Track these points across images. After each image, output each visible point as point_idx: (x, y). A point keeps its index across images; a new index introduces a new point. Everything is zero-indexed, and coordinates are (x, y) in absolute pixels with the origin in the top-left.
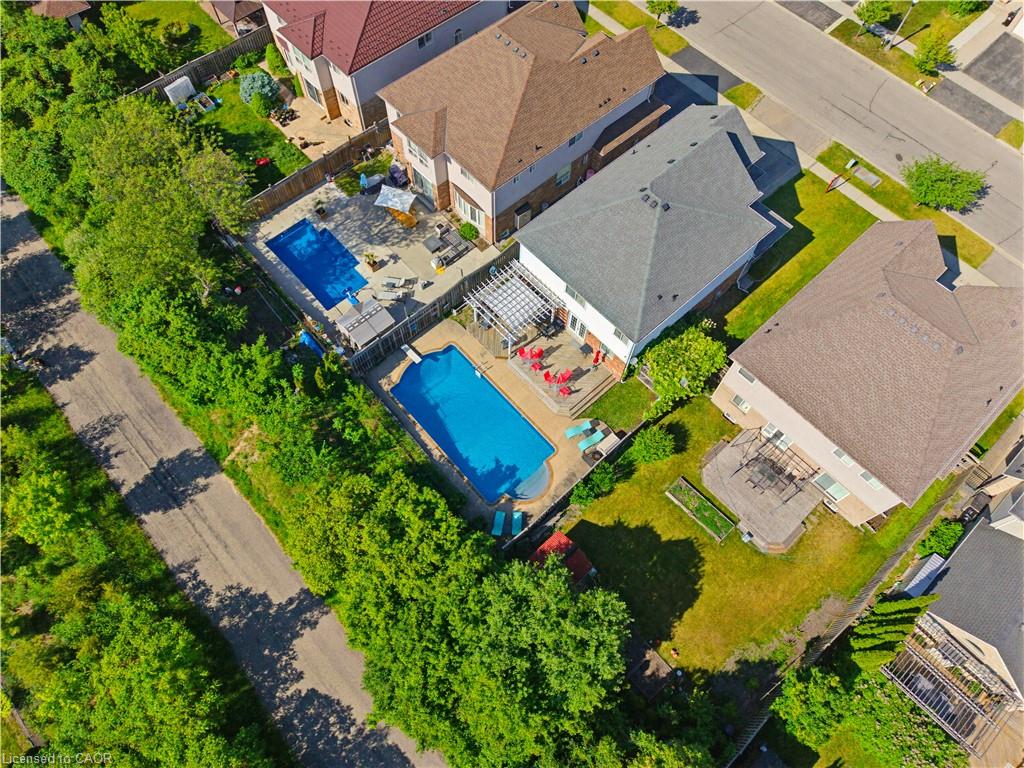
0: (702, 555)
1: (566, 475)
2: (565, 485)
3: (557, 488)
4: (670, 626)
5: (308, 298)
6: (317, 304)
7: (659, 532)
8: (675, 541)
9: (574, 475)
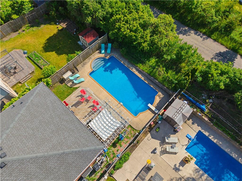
0: (43, 49)
1: (85, 66)
2: (86, 63)
3: (89, 62)
4: (58, 33)
5: (212, 137)
6: (207, 134)
7: (55, 54)
8: (50, 52)
9: (82, 66)
